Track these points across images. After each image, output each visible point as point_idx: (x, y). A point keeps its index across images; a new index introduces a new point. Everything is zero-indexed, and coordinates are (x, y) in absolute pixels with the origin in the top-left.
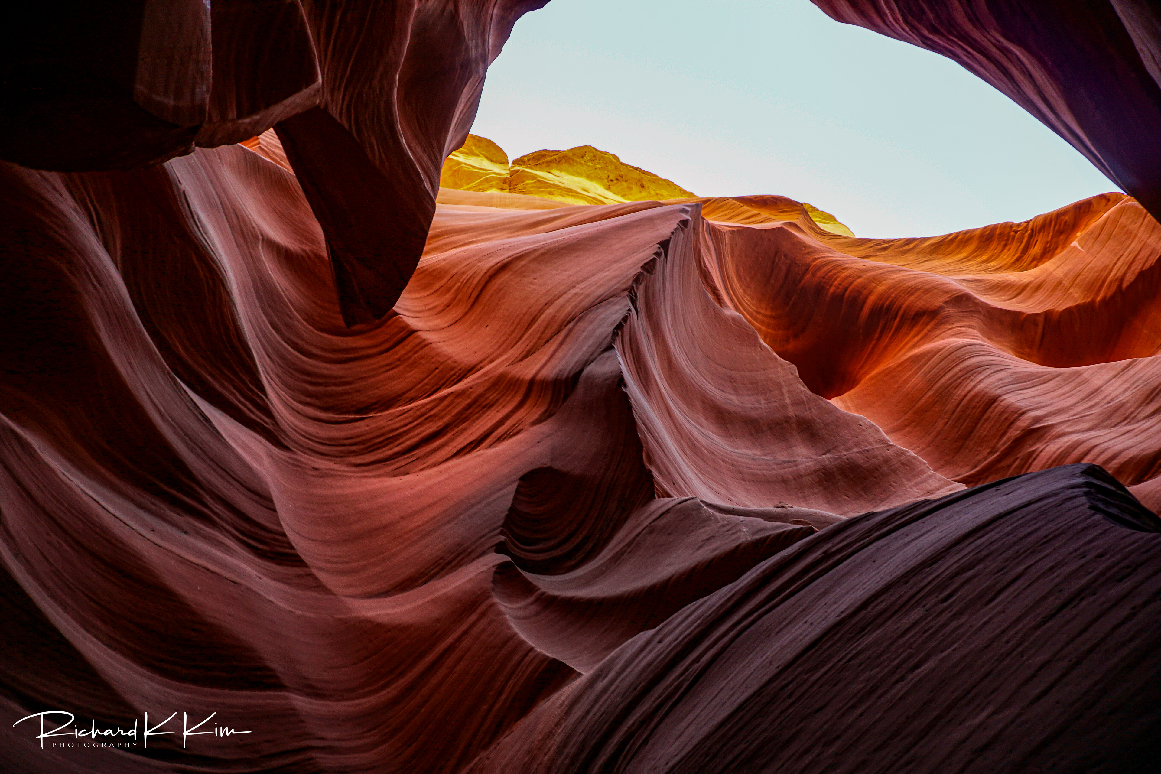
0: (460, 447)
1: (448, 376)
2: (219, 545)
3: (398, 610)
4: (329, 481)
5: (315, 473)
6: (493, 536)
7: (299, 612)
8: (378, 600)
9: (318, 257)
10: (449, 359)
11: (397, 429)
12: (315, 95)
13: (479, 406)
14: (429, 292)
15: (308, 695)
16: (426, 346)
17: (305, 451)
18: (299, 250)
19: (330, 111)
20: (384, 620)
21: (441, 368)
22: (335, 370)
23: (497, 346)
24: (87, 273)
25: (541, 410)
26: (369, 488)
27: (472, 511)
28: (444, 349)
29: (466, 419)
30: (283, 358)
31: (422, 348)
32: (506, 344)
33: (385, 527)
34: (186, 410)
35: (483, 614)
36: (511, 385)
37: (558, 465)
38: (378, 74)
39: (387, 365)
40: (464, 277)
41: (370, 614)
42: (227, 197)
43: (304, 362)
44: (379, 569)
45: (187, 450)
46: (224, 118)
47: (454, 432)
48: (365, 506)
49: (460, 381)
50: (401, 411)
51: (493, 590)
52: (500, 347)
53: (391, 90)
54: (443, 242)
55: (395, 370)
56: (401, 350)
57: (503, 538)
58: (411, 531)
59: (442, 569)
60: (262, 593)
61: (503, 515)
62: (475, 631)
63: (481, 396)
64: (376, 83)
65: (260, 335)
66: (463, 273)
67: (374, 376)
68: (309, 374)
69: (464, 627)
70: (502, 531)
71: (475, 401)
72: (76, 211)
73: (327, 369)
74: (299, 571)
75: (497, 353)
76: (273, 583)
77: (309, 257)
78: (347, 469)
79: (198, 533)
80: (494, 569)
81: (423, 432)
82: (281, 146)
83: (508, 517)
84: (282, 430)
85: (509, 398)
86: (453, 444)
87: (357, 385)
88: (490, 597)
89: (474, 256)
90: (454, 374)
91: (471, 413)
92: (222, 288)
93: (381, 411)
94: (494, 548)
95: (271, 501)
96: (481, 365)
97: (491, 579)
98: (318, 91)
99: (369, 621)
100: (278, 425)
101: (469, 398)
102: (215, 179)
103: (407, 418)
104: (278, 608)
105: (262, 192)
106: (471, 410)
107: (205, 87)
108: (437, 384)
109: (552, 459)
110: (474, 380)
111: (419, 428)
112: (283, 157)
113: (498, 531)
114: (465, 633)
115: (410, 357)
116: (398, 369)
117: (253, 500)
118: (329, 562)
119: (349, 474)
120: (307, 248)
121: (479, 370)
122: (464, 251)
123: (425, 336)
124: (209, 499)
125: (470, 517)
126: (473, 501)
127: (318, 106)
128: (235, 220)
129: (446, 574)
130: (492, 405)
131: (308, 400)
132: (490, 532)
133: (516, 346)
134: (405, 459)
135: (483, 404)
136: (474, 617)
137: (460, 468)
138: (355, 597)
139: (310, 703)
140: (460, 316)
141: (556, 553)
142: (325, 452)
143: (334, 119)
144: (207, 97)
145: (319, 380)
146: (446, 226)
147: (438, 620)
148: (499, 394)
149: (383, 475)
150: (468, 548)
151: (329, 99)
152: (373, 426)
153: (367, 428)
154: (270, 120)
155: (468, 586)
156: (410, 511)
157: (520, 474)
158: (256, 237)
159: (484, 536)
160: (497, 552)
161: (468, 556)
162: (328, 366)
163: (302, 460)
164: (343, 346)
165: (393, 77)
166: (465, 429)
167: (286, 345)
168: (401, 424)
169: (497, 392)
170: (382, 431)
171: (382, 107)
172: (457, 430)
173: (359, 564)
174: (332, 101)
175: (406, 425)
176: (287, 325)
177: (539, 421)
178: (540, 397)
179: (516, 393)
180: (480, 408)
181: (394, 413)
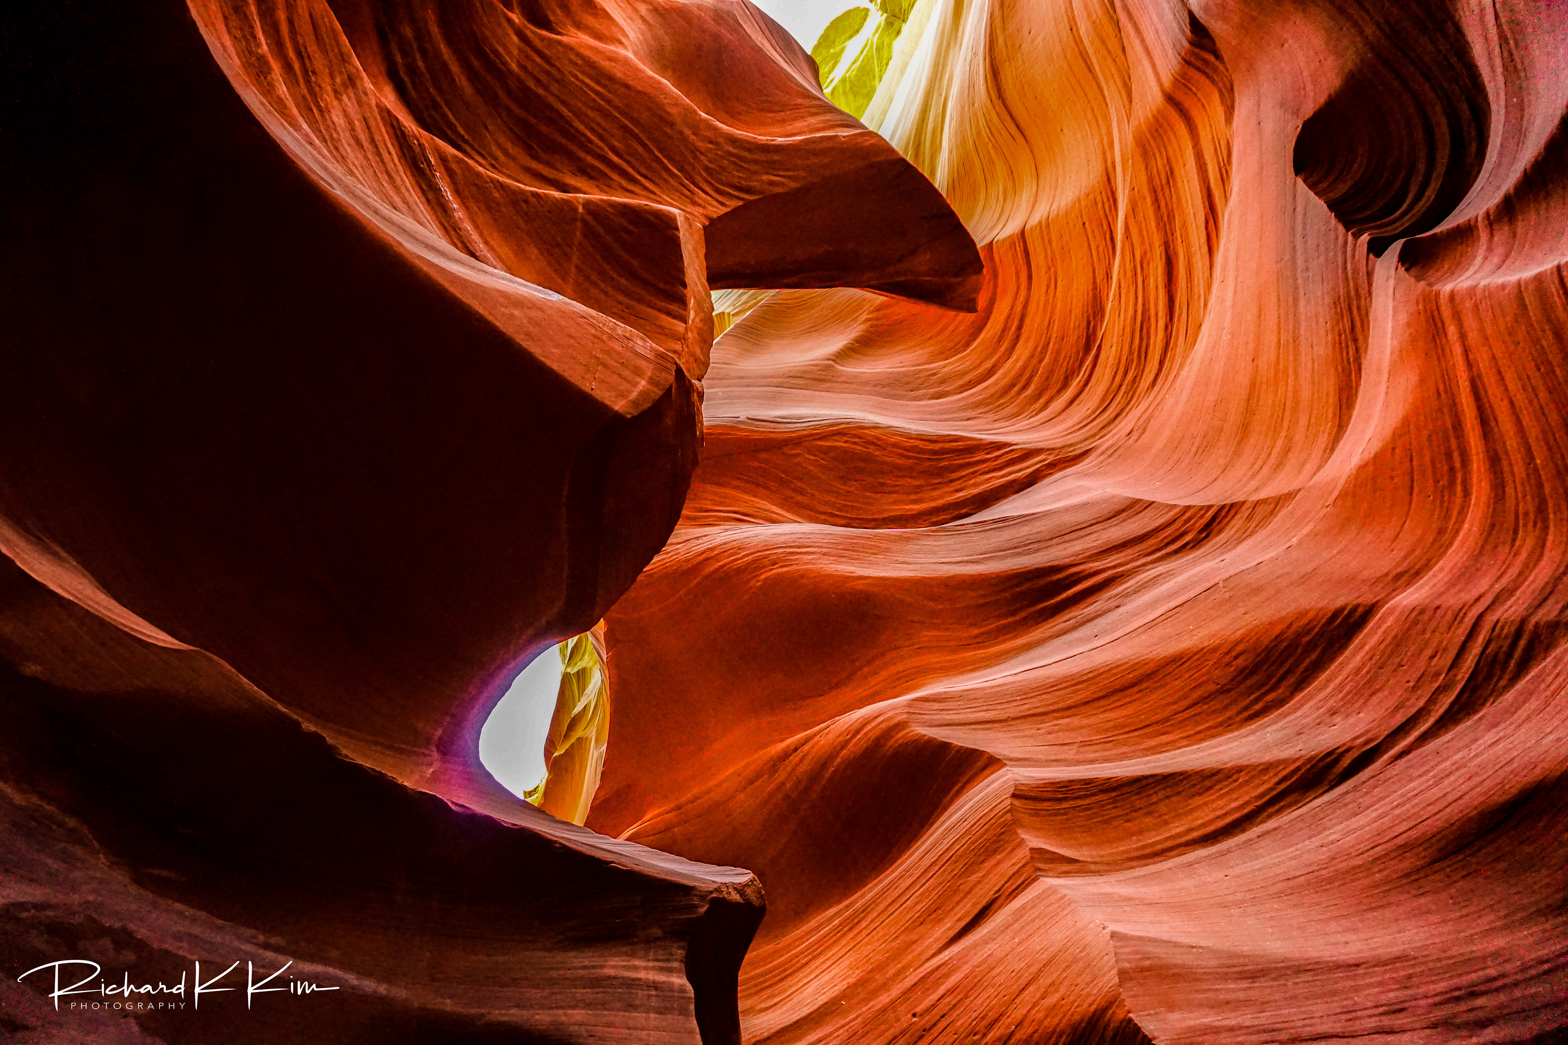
0: (1203, 239)
1: (1102, 213)
2: (1154, 581)
3: (1374, 422)
4: (1153, 425)
5: (1135, 436)
6: (1354, 250)
7: (1294, 540)
8: (1341, 443)
9: (878, 309)
10: (1079, 201)
11: (1136, 311)
12: (690, 226)
13: (1162, 189)
14: (983, 190)
15: (1408, 584)
16: (1048, 226)
17: (1102, 433)
18: (863, 327)
19: (715, 216)
20: (1376, 446)
21: (1085, 219)
22: (1022, 353)
23: (1094, 126)
24: (792, 553)
25: (1216, 98)
26: (1189, 383)
27: (1300, 262)
28: (1063, 203)
29: (1171, 216)
30: (977, 405)
31: (1049, 232)
32: (1098, 114)
33: (1253, 385)
34: (982, 535)
35: (1457, 316)
36: (1157, 131)
37: (1309, 109)
38: (692, 137)
39: (1048, 287)
40: (984, 134)
41: (1356, 460)
42: (771, 377)
43: (995, 383)
44: (1303, 421)
45: (1026, 557)
46: (682, 338)
47: (1179, 240)
48: (1211, 398)
49: (1115, 201)
50: (1114, 296)
51: (1430, 285)
52: (1098, 124)
53: (715, 129)
54: (928, 143)
55: (1059, 280)
56: (1038, 259)
57: (1365, 237)
58: (1278, 358)
59: (1355, 340)
60: (1242, 568)
61: (1333, 220)
62: (1473, 337)
63: (1150, 180)
64: (700, 144)
65: (939, 417)
66: (979, 133)
67: (1054, 308)
68: (1013, 385)
69: (1458, 349)
70: (1354, 235)
71: (1154, 192)
72: (727, 530)
73: (1017, 361)
74: (1245, 512)
75: (1104, 131)
76: (1240, 549)
77: (877, 319)
78: (1150, 399)
79: (1127, 595)
80: (1402, 270)
81: (1156, 281)
82: (741, 291)
83: (1340, 217)
84: (1062, 448)
85: (1174, 141)
86: (1195, 248)
87: (1054, 335)
88: (1438, 294)
89: (963, 107)
90: (1103, 203)
91: (1167, 205)
92: (867, 431)
93: (1102, 322)
94: (1371, 256)
95: (1138, 501)
96: (1109, 161)
97: (1413, 280)
98: (687, 219)
99: (1362, 467)
100: (1053, 449)
101: (1145, 198)
102: (747, 381)
103: (1128, 291)
104: (1271, 560)
105: (781, 337)
106: (1163, 203)
107: (639, 342)
108: (1105, 234)
109: (1296, 113)
110: (1124, 180)
111: (1149, 284)
112: (753, 294)
113: (1350, 238)
114: (1466, 352)
115: (1053, 252)
116: (1060, 273)
117: (1124, 521)
118: (1254, 475)
119: (1159, 398)
120: (865, 316)
121: (1114, 167)
122: (951, 119)
123: (1034, 220)
124: (1096, 564)
125: (1307, 269)
126: (1287, 257)
127: (705, 228)
128: (801, 382)
129: (1366, 338)
130: (1171, 169)
131: (1042, 401)
132: (1345, 253)
133: (1108, 100)
134: (1179, 320)
135: (1164, 182)
136: (1452, 330)
137: (1232, 255)
138: (1320, 467)
139: (1422, 587)
140: (1032, 160)
141: (1441, 167)
142: (1115, 413)
143: (726, 214)
144: (650, 343)
145: (1025, 378)
146: (911, 131)
147: (1422, 380)
148: (1161, 155)
149: (1185, 358)
150: (1348, 292)
151: (701, 210)
152: (1115, 339)
153: (1114, 348)
154: (700, 288)
155: (1403, 318)
156: (1251, 346)
157: (1290, 170)
158: (827, 368)
159: (1345, 262)
160: (1378, 255)
161: (1358, 297)
162: (1014, 357)
163: (1110, 442)
164: (999, 327)
165: (702, 120)
166: (1184, 224)
167: (964, 395)
168: (1131, 304)
169: (1158, 155)
170: (1128, 330)
171: (731, 149)
172: (1178, 234)
173: (1280, 443)
174: (704, 207)
175: (1136, 298)
176: (943, 382)
177: (1230, 111)
178: (1195, 94)
179: (1172, 129)
180: (1166, 188)
181: (1113, 306)
